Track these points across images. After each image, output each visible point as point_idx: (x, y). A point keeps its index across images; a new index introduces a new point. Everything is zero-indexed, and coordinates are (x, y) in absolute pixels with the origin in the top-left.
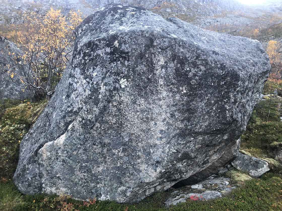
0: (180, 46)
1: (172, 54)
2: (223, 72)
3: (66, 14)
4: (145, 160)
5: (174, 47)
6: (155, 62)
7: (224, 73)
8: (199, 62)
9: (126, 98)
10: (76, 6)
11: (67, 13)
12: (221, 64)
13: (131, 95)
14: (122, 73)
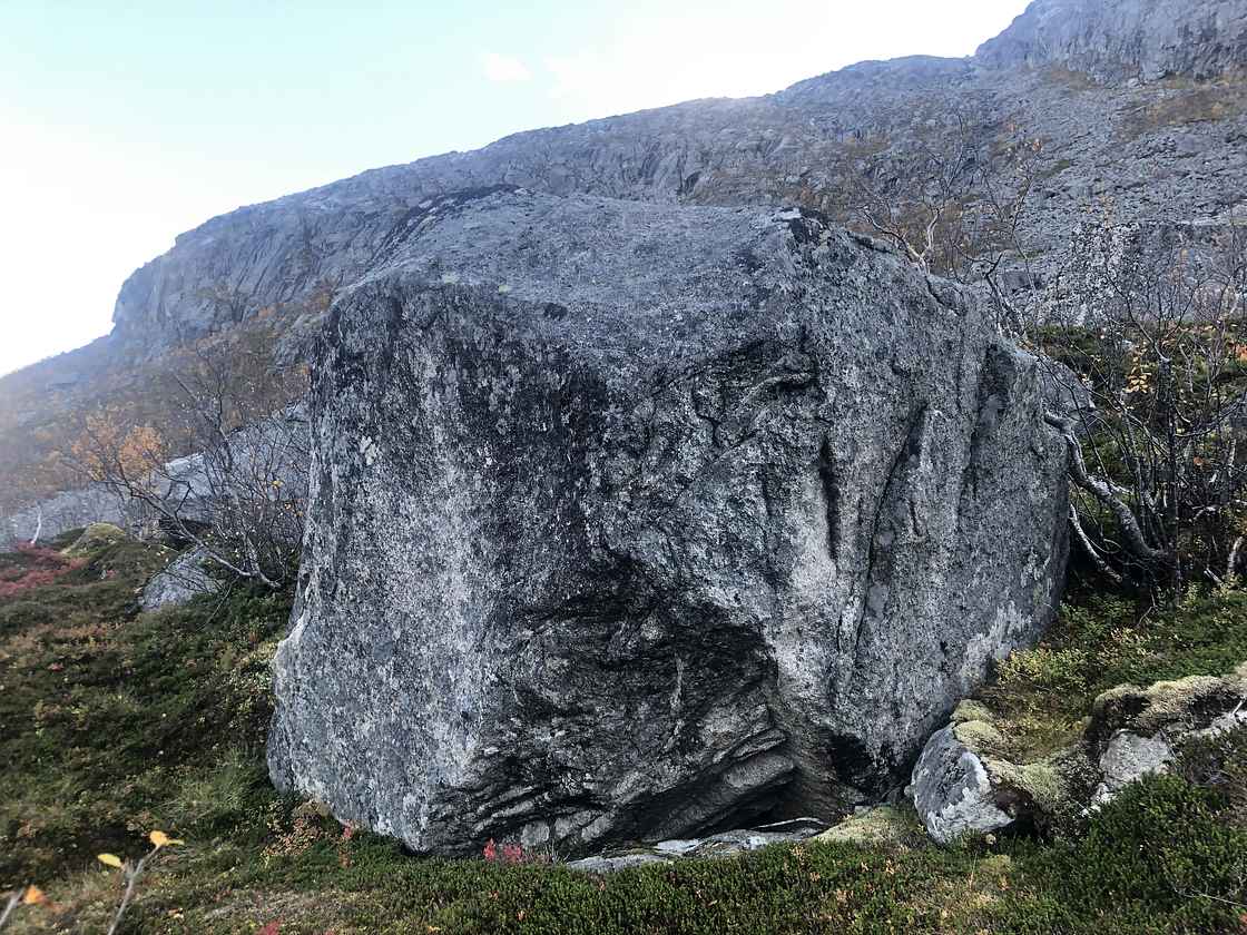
0: (456, 308)
1: (445, 339)
2: (561, 379)
3: (983, 148)
4: (440, 704)
5: (445, 317)
6: (416, 373)
7: (563, 382)
8: (505, 355)
9: (379, 500)
10: (1025, 104)
11: (985, 145)
12: (557, 350)
13: (386, 486)
14: (361, 420)
